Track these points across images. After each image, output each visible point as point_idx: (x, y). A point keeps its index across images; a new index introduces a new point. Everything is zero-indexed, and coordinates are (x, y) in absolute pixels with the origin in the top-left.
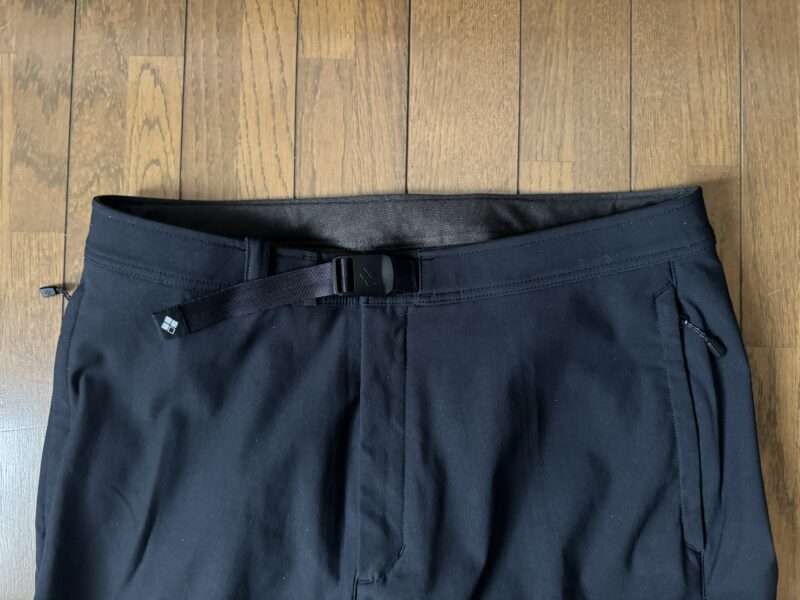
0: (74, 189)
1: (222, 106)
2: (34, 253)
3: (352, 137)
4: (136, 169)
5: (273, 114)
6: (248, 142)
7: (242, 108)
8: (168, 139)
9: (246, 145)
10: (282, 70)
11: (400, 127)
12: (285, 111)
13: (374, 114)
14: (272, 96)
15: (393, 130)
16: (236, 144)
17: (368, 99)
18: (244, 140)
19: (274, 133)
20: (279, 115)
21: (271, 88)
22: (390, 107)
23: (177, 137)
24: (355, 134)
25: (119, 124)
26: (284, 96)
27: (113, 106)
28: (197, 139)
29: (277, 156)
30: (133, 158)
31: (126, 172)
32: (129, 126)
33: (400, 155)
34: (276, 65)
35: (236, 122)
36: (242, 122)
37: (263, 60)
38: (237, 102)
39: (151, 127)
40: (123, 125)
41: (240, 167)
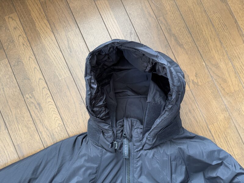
0: (5, 49)
1: (29, 18)
2: (2, 65)
3: (58, 12)
4: (16, 39)
5: (40, 15)
6: (37, 23)
7: (33, 17)
8: (20, 30)
9: (37, 24)
10: (38, 6)
11: (67, 6)
12: (42, 13)
13: (61, 6)
14: (38, 12)
15: (66, 7)
16: (35, 25)
17: (58, 4)
18: (36, 23)
19: (42, 19)
20: (41, 15)
21: (37, 10)
22: (63, 3)
23: (22, 28)
24: (58, 11)
25: (9, 31)
26: (40, 10)
27: (6, 28)
28: (26, 27)
29: (44, 23)
30: (15, 37)
31: (14, 40)
32: (11, 31)
33: (70, 12)
34: (36, 5)
35: (33, 20)
36: (34, 20)
37: (33, 5)
38: (32, 16)
39: (16, 29)
40: (10, 31)
41: (38, 29)
